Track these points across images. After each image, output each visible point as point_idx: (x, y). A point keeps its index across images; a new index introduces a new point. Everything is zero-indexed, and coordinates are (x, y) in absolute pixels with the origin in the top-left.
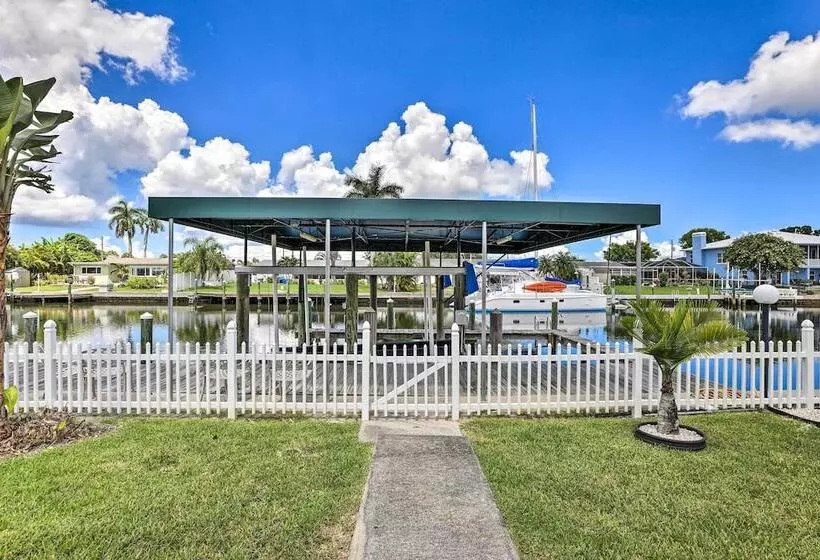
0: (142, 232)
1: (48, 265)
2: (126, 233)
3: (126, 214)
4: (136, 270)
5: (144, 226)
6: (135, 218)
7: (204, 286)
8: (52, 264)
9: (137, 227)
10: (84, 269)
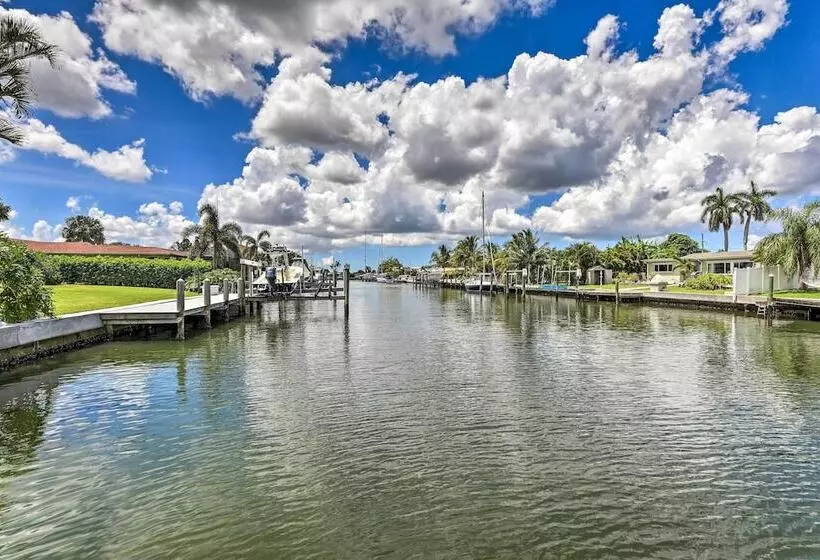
0: (742, 222)
1: (624, 264)
2: (721, 225)
3: (721, 203)
4: (713, 267)
5: (745, 214)
6: (732, 205)
7: (805, 289)
8: (628, 263)
9: (735, 216)
10: (656, 266)
